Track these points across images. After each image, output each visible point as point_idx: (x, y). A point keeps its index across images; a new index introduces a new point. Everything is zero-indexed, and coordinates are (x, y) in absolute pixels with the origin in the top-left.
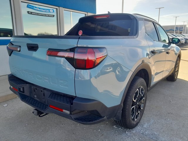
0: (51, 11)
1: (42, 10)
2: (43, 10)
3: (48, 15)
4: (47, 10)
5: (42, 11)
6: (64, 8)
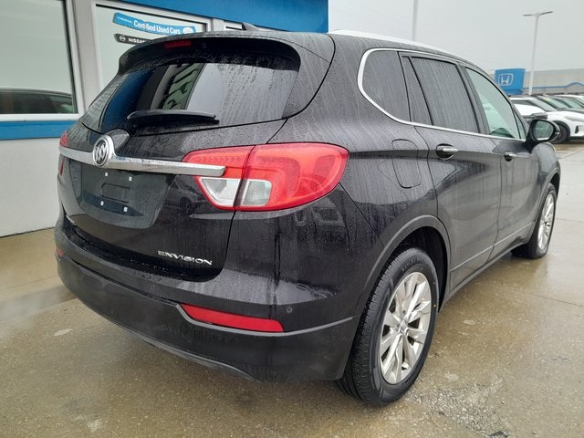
2: (164, 30)
4: (175, 28)
5: (160, 33)
6: (225, 21)
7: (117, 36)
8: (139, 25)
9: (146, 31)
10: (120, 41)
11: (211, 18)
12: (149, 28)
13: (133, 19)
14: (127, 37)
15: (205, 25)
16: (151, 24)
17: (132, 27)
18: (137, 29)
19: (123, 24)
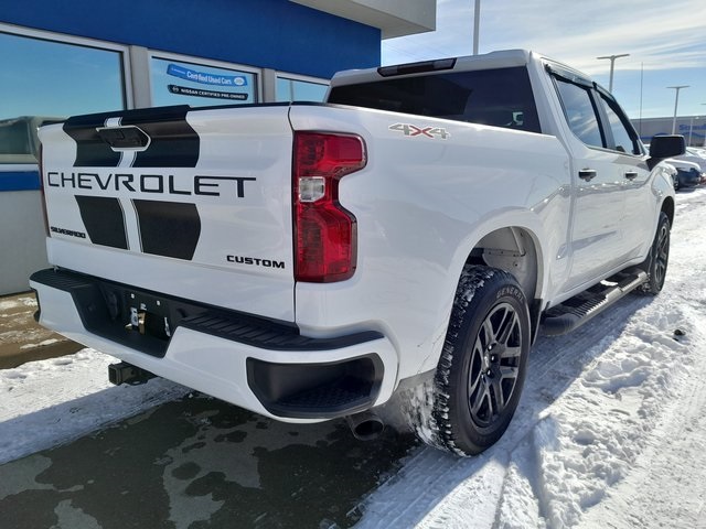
0: (239, 81)
1: (213, 80)
2: (216, 81)
3: (230, 94)
4: (226, 78)
5: (212, 84)
6: (277, 70)
7: (171, 88)
8: (192, 76)
9: (198, 81)
10: (172, 91)
11: (262, 68)
12: (202, 78)
13: (186, 70)
14: (180, 88)
15: (256, 74)
16: (204, 75)
17: (186, 78)
18: (190, 79)
19: (176, 75)
